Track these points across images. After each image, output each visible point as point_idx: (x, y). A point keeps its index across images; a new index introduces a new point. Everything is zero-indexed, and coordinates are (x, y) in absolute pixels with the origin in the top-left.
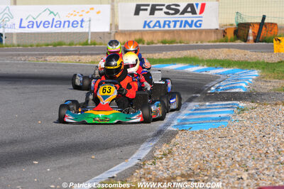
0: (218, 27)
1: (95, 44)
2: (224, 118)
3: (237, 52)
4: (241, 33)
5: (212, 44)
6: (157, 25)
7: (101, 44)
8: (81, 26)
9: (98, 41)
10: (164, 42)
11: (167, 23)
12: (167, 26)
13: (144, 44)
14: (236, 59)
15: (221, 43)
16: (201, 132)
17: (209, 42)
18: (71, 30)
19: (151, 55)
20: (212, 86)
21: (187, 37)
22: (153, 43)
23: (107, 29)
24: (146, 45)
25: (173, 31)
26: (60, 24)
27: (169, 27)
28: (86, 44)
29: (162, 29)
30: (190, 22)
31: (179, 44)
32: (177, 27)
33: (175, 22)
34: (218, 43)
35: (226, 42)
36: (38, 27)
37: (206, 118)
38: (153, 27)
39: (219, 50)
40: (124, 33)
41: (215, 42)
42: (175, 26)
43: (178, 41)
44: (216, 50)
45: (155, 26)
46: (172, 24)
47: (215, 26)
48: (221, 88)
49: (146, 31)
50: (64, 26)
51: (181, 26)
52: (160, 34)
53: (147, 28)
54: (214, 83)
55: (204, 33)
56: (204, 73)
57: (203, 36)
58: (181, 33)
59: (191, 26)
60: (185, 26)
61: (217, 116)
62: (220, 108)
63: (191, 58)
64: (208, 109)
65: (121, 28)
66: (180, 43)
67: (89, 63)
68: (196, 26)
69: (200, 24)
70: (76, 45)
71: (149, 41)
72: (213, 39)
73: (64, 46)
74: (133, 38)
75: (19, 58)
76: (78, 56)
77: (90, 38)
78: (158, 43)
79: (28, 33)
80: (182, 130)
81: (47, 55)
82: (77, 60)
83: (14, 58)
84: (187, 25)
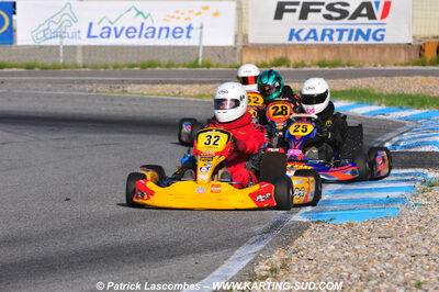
0: (410, 41)
1: (208, 66)
2: (395, 201)
5: (401, 68)
6: (312, 35)
7: (218, 66)
8: (188, 37)
9: (215, 60)
10: (322, 64)
11: (328, 32)
12: (327, 38)
13: (288, 66)
14: (436, 94)
15: (415, 68)
16: (350, 225)
17: (395, 65)
18: (171, 42)
20: (388, 141)
21: (360, 57)
22: (303, 65)
23: (229, 42)
24: (291, 69)
25: (337, 47)
26: (154, 32)
27: (331, 39)
28: (195, 65)
29: (319, 42)
30: (365, 33)
31: (346, 68)
32: (345, 40)
33: (341, 32)
34: (410, 68)
35: (423, 65)
36: (117, 36)
37: (364, 200)
38: (305, 39)
39: (410, 78)
40: (256, 48)
41: (406, 65)
42: (340, 39)
43: (345, 63)
44: (405, 78)
45: (307, 37)
46: (336, 36)
47: (406, 39)
48: (402, 144)
49: (294, 45)
50: (159, 37)
51: (350, 39)
52: (315, 51)
53: (294, 41)
54: (391, 135)
55: (388, 50)
56: (381, 116)
57: (387, 55)
58: (351, 50)
59: (366, 38)
60: (356, 39)
61: (383, 195)
62: (392, 181)
63: (361, 92)
65: (252, 40)
66: (349, 65)
67: (196, 97)
68: (375, 38)
69: (382, 36)
70: (177, 66)
71: (298, 62)
72: (402, 60)
73: (158, 69)
74: (270, 58)
75: (81, 87)
76: (178, 86)
77: (201, 55)
78: (313, 64)
79: (101, 47)
80: (318, 222)
81: (130, 83)
82: (177, 92)
83: (75, 86)
84: (360, 37)
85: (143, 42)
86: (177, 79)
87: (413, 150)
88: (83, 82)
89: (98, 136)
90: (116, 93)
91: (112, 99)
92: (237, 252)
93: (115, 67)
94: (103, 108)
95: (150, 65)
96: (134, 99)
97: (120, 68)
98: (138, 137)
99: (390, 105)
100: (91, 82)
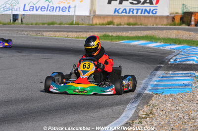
0: (168, 14)
1: (78, 24)
3: (183, 33)
4: (185, 19)
5: (165, 26)
6: (124, 11)
7: (83, 24)
9: (80, 22)
10: (129, 24)
11: (132, 10)
12: (131, 13)
13: (114, 25)
14: (184, 38)
15: (171, 26)
16: (171, 95)
17: (162, 25)
18: (61, 13)
19: (120, 33)
20: (171, 58)
21: (146, 21)
22: (120, 25)
23: (87, 14)
24: (115, 26)
25: (136, 17)
26: (53, 9)
27: (133, 13)
28: (72, 24)
29: (128, 14)
30: (148, 10)
31: (140, 26)
32: (139, 14)
33: (137, 10)
35: (175, 25)
38: (121, 13)
39: (170, 31)
40: (99, 17)
41: (166, 25)
42: (137, 13)
43: (139, 24)
44: (168, 31)
45: (122, 12)
46: (135, 11)
47: (167, 13)
48: (178, 60)
49: (116, 16)
50: (56, 11)
51: (141, 13)
52: (126, 18)
53: (116, 14)
54: (171, 56)
55: (158, 18)
56: (162, 48)
57: (158, 20)
58: (142, 18)
59: (149, 13)
60: (144, 13)
63: (150, 37)
64: (172, 77)
65: (97, 13)
66: (141, 25)
67: (75, 38)
68: (153, 13)
69: (156, 12)
70: (64, 24)
71: (118, 23)
72: (165, 23)
73: (55, 25)
74: (106, 21)
75: (23, 33)
76: (66, 33)
77: (75, 19)
78: (125, 24)
79: (30, 15)
80: (157, 94)
81: (44, 31)
82: (66, 36)
83: (20, 32)
84: (146, 12)
85: (48, 13)
86: (65, 30)
87: (184, 63)
88: (23, 31)
89: (40, 55)
90: (39, 36)
91: (38, 38)
92: (127, 106)
93: (36, 24)
94: (36, 43)
95: (52, 23)
96: (48, 39)
97: (39, 25)
98: (59, 55)
99: (165, 43)
100: (26, 31)
